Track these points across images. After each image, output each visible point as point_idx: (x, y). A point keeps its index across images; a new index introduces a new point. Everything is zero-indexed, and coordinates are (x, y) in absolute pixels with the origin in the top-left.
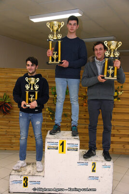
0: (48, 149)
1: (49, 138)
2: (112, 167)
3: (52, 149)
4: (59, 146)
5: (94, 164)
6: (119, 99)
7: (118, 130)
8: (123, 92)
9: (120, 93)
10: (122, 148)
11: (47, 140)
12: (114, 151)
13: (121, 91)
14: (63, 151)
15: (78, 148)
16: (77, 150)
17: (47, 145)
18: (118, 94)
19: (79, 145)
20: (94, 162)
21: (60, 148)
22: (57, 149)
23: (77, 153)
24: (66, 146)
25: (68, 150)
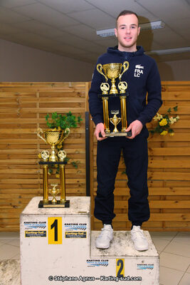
0: (27, 236)
1: (28, 215)
2: (156, 267)
3: (34, 235)
4: (48, 229)
5: (120, 263)
6: (171, 131)
7: (171, 188)
8: (178, 117)
9: (172, 120)
10: (181, 219)
11: (24, 219)
12: (167, 225)
13: (175, 116)
14: (56, 239)
15: (88, 231)
16: (85, 236)
17: (23, 229)
18: (169, 121)
19: (88, 226)
20: (121, 258)
21: (50, 233)
22: (45, 235)
23: (86, 241)
24: (62, 230)
25: (67, 236)
